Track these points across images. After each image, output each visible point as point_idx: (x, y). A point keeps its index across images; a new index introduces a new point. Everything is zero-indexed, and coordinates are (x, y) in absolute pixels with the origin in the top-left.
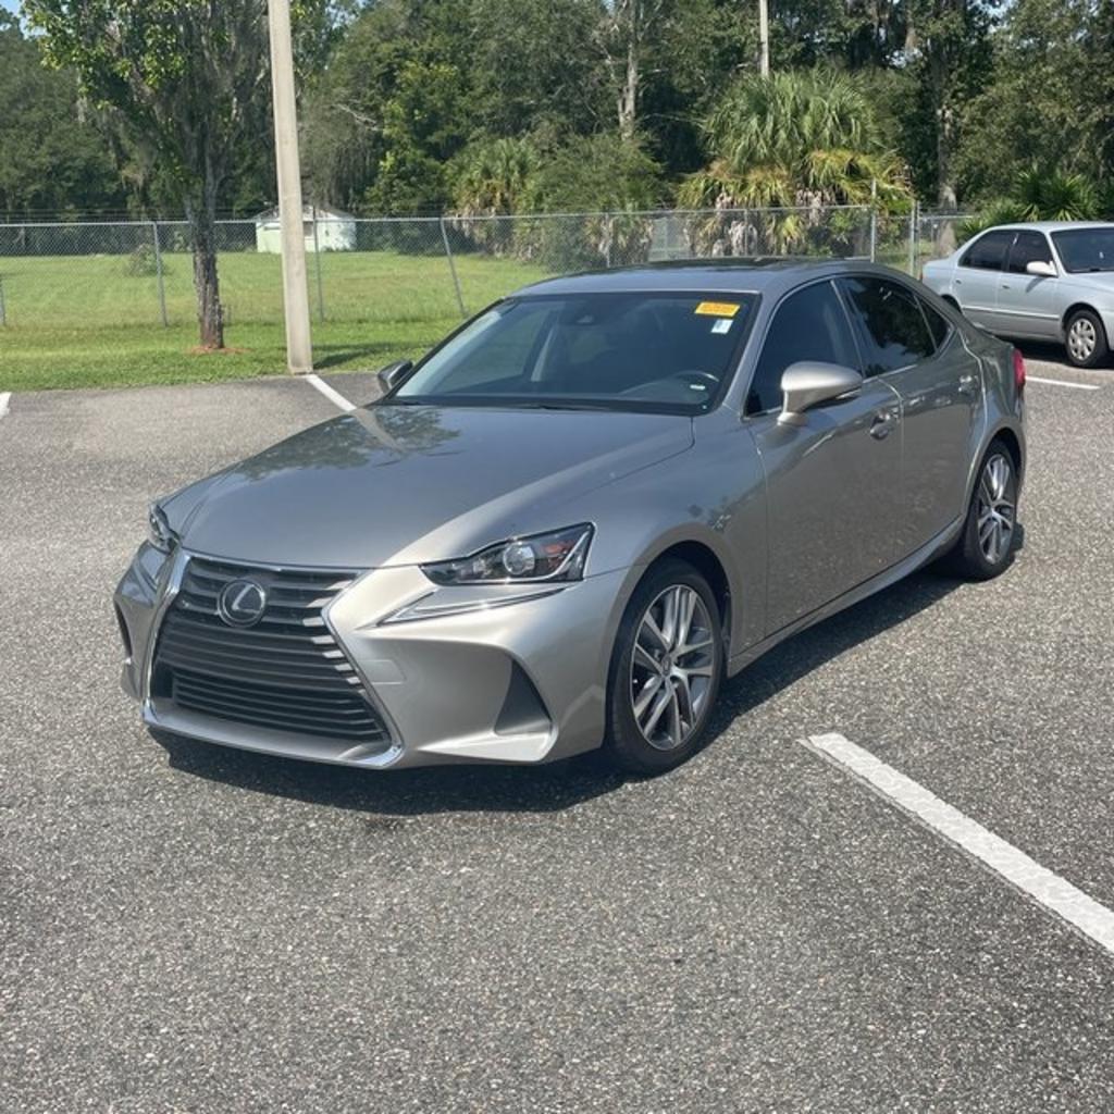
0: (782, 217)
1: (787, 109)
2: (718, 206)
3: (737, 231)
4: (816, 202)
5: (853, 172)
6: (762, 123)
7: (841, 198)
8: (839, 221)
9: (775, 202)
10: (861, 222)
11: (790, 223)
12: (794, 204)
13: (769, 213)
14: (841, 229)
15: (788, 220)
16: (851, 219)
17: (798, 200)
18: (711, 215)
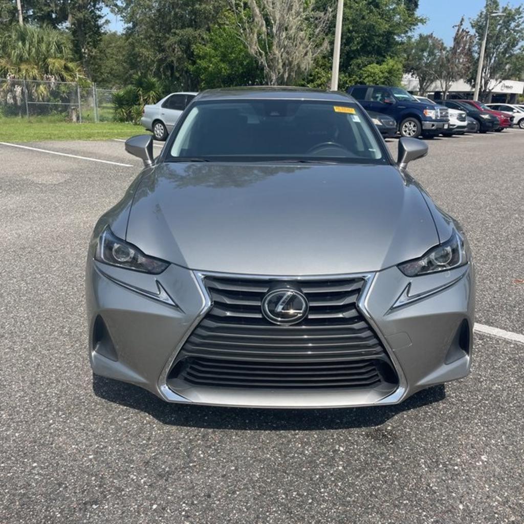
0: (38, 85)
1: (35, 40)
2: (8, 78)
3: (18, 90)
4: (53, 80)
5: (66, 68)
6: (24, 44)
7: (63, 79)
8: (63, 88)
9: (34, 78)
10: (73, 90)
11: (42, 87)
12: (42, 80)
13: (33, 82)
14: (64, 92)
15: (41, 86)
16: (68, 88)
17: (45, 79)
18: (5, 82)
